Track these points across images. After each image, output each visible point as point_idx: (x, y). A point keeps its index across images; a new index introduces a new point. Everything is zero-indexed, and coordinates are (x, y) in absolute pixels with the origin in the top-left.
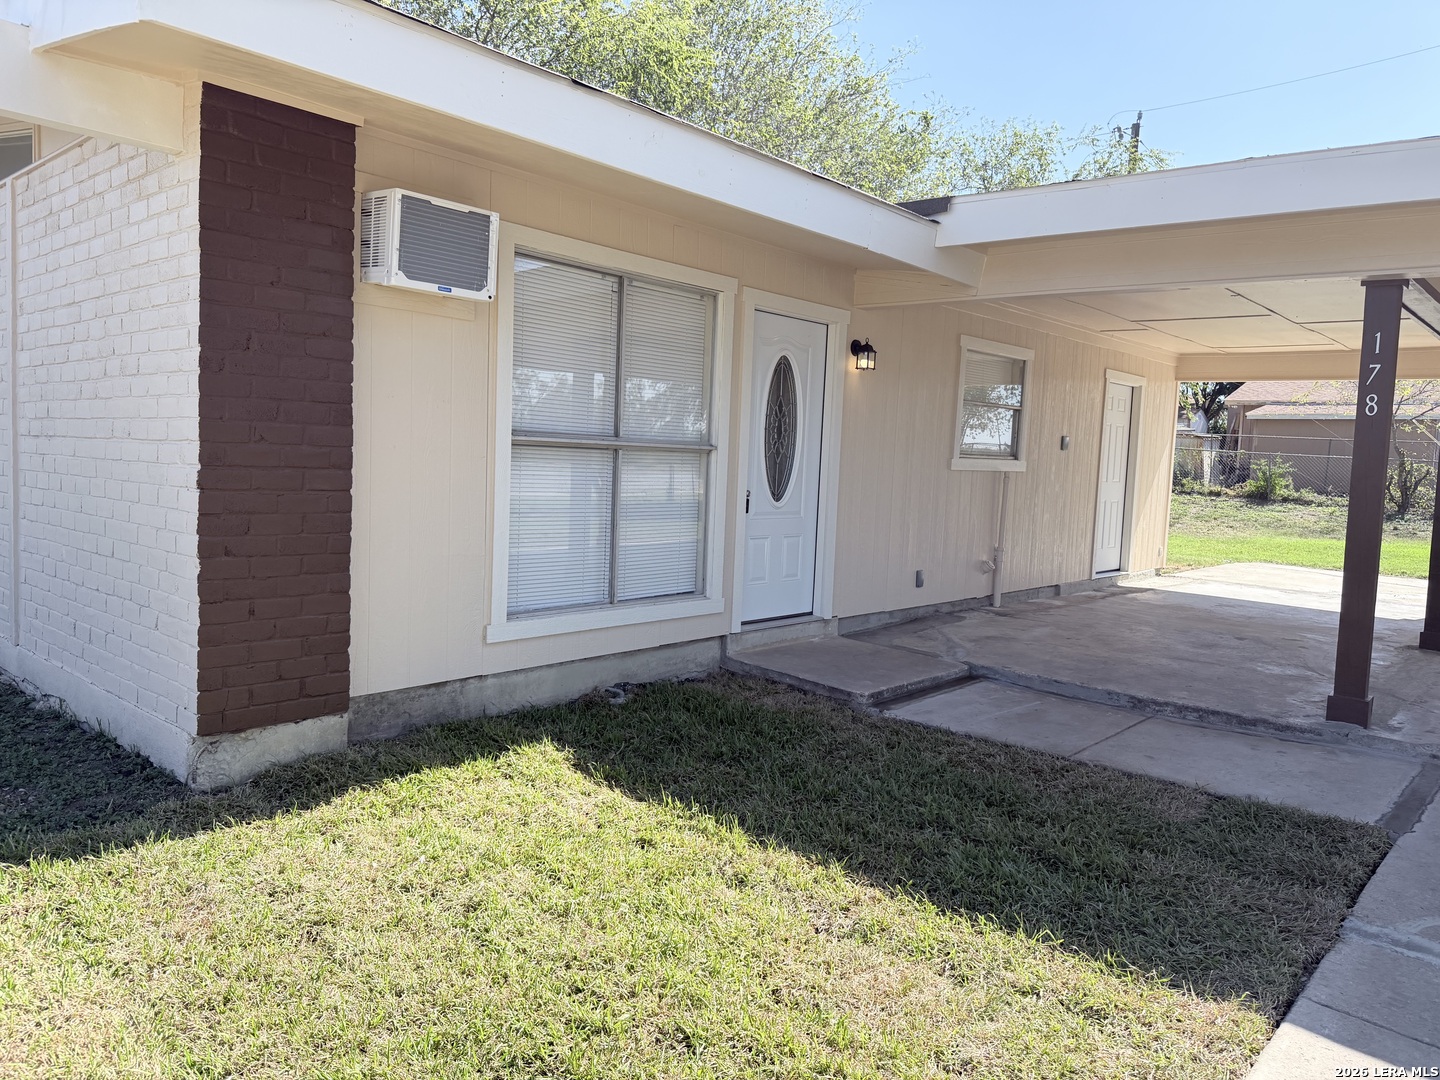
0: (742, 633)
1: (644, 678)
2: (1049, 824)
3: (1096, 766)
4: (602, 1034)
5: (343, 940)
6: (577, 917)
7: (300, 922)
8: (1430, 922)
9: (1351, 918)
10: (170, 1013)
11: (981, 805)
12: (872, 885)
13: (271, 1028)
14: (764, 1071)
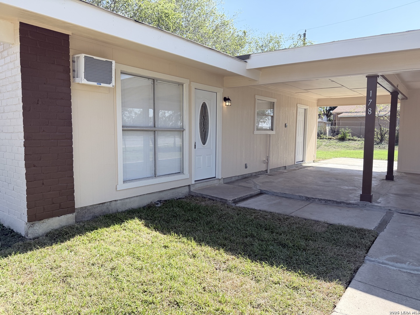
0: (195, 184)
1: (166, 199)
2: (283, 234)
3: (296, 217)
4: (152, 304)
5: (73, 281)
6: (145, 270)
7: (60, 277)
8: (388, 256)
9: (367, 256)
10: (19, 307)
11: (264, 230)
12: (232, 255)
13: (51, 309)
14: (200, 311)
